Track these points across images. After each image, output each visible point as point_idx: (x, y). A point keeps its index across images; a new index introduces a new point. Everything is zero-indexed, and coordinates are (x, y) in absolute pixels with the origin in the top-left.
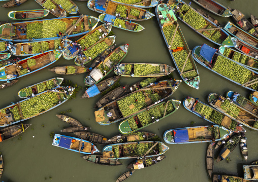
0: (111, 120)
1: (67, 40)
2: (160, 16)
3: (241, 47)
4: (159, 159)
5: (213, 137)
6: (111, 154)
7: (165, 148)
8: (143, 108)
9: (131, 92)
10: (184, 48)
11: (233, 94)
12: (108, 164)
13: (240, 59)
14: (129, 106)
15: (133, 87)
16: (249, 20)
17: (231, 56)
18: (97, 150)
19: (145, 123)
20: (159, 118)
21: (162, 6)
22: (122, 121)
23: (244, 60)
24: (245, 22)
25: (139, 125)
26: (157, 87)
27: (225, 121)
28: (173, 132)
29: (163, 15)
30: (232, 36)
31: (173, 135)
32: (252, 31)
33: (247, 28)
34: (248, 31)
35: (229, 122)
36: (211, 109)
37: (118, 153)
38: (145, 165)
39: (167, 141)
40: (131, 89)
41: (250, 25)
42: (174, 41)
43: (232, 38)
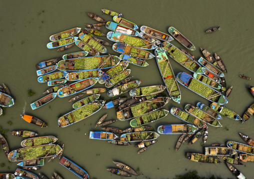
0: (126, 118)
1: (101, 71)
2: (157, 56)
3: (208, 73)
4: (153, 142)
5: (187, 131)
6: (125, 139)
7: (157, 135)
8: (146, 112)
9: (140, 102)
10: (173, 77)
11: (201, 104)
12: (123, 145)
13: (207, 81)
14: (138, 111)
15: (141, 99)
16: (214, 56)
17: (201, 79)
18: (117, 137)
19: (146, 122)
20: (155, 120)
21: (159, 49)
22: (132, 119)
23: (209, 82)
24: (211, 58)
25: (142, 123)
26: (156, 101)
27: (196, 122)
28: (163, 127)
29: (159, 56)
30: (202, 66)
31: (163, 129)
32: (215, 64)
33: (213, 62)
34: (213, 63)
35: (198, 122)
36: (187, 115)
37: (129, 138)
38: (145, 146)
39: (159, 132)
40: (140, 100)
41: (215, 60)
42: (166, 72)
43: (203, 68)
